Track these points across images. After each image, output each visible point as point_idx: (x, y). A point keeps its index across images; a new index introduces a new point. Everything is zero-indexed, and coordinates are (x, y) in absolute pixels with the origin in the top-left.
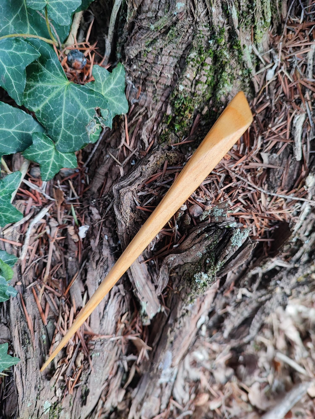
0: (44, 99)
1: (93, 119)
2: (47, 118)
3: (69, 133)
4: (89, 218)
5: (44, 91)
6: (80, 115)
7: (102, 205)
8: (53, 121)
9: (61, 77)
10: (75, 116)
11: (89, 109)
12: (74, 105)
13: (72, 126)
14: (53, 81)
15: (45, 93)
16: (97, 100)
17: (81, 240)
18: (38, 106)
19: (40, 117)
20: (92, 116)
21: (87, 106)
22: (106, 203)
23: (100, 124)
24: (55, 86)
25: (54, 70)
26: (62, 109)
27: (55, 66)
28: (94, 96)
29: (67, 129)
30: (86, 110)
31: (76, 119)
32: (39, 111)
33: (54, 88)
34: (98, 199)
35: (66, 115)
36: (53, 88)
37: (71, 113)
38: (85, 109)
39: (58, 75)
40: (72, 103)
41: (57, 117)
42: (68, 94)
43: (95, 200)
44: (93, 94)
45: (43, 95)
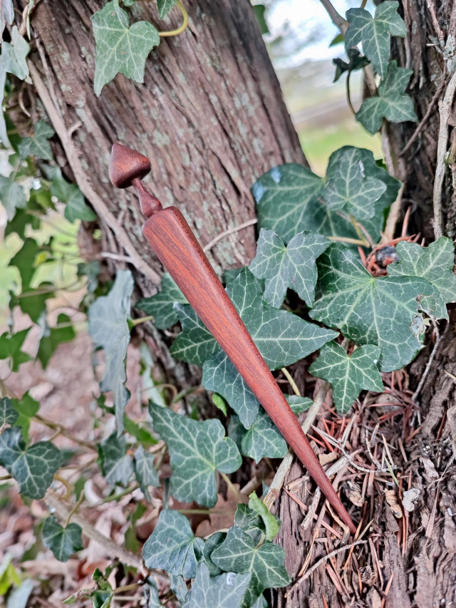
0: (348, 309)
1: (417, 314)
2: (356, 332)
3: (388, 342)
4: (420, 478)
5: (346, 299)
6: (397, 314)
7: (440, 453)
8: (364, 333)
9: (363, 276)
10: (392, 317)
11: (408, 302)
12: (387, 303)
13: (391, 332)
14: (354, 284)
15: (348, 301)
16: (415, 287)
17: (407, 515)
18: (342, 320)
19: (348, 333)
20: (415, 311)
21: (404, 299)
22: (447, 450)
23: (429, 317)
24: (358, 289)
25: (352, 270)
26: (372, 314)
27: (352, 266)
28: (410, 283)
29: (385, 338)
30: (404, 305)
31: (394, 321)
32: (345, 326)
33: (357, 291)
34: (434, 445)
35: (379, 320)
36: (356, 293)
37: (385, 315)
38: (402, 304)
39: (358, 274)
40: (384, 301)
41: (369, 325)
42: (375, 294)
43: (428, 447)
44: (407, 280)
45: (345, 304)
